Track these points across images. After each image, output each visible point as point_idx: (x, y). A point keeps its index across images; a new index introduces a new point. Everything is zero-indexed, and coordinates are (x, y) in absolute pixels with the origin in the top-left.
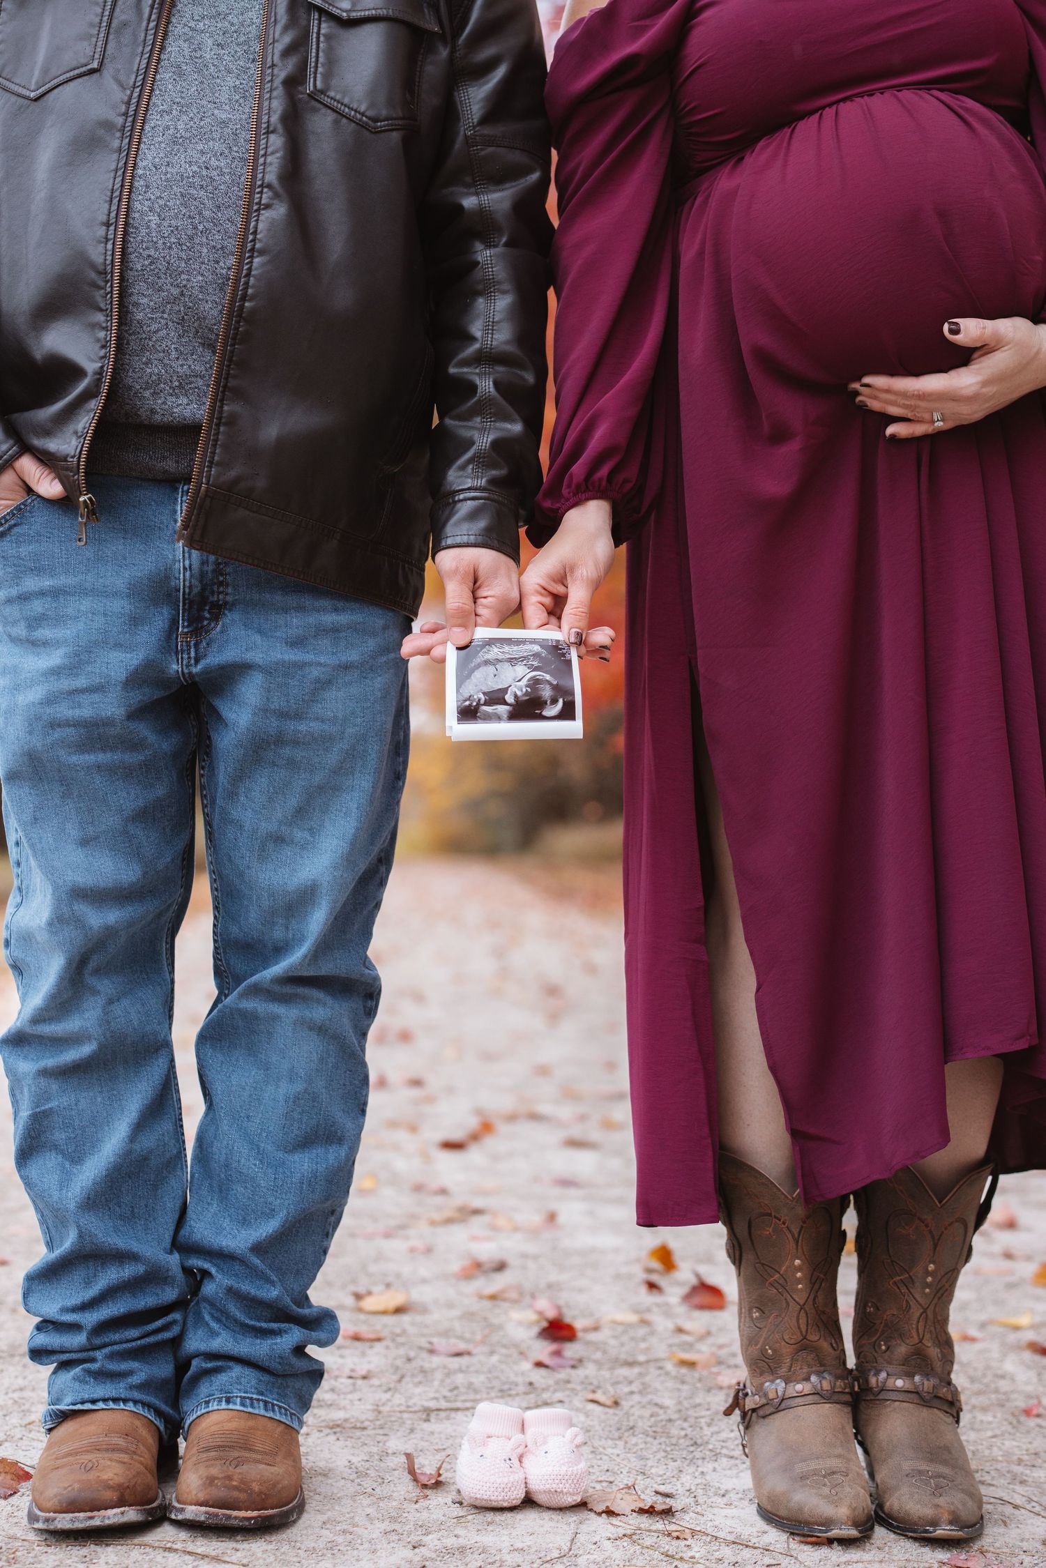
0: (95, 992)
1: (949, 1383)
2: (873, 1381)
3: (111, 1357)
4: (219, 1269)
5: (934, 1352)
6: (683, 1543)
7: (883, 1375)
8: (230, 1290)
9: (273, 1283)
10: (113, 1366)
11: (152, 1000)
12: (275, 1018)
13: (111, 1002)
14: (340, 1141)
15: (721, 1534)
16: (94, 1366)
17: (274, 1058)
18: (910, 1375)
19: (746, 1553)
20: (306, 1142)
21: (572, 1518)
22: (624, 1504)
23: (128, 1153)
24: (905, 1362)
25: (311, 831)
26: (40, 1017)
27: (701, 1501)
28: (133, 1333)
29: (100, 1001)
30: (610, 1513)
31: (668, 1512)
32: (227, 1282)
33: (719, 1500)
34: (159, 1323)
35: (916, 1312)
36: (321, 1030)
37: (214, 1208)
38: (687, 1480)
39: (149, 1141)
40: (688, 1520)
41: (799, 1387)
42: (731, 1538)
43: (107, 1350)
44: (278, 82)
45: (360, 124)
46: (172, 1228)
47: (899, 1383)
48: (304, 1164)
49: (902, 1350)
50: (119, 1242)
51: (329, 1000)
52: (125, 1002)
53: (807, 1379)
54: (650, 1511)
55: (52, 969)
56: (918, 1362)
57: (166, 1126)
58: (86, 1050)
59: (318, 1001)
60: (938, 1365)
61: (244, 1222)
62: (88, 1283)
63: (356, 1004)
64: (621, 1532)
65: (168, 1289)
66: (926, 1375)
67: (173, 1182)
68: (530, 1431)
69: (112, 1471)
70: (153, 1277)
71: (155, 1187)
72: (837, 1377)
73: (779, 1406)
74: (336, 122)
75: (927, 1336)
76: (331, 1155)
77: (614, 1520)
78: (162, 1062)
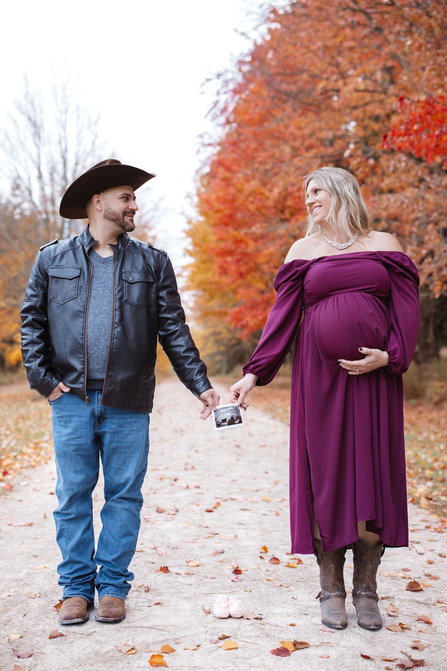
0: (74, 503)
1: (375, 593)
2: (357, 593)
3: (76, 585)
4: (106, 565)
5: (372, 586)
6: (263, 626)
7: (360, 591)
8: (108, 570)
9: (117, 568)
10: (76, 587)
11: (87, 504)
12: (117, 507)
13: (78, 505)
14: (133, 535)
15: (272, 624)
16: (72, 587)
17: (117, 517)
18: (366, 592)
19: (277, 628)
20: (125, 536)
21: (240, 620)
22: (251, 617)
23: (81, 538)
24: (365, 588)
25: (126, 467)
26: (62, 510)
27: (269, 616)
28: (81, 579)
29: (76, 505)
30: (248, 619)
31: (261, 619)
32: (107, 568)
33: (273, 616)
34: (87, 577)
35: (367, 577)
36: (127, 510)
37: (104, 551)
38: (266, 611)
39: (86, 536)
40: (264, 621)
41: (333, 594)
42: (274, 624)
43: (75, 583)
44: (117, 299)
45: (136, 307)
46: (91, 556)
47: (364, 593)
48: (124, 541)
49: (364, 585)
50: (78, 559)
51: (129, 504)
52: (81, 505)
53: (335, 592)
54: (257, 619)
55: (66, 499)
56: (368, 589)
57: (90, 532)
58: (73, 516)
59: (127, 503)
60: (373, 589)
61: (111, 554)
62: (71, 569)
63: (137, 504)
64: (250, 623)
65: (89, 570)
66: (370, 592)
67: (91, 545)
68: (230, 601)
69: (76, 611)
70: (86, 567)
71: (87, 546)
72: (342, 592)
73: (328, 598)
74: (131, 307)
75: (370, 582)
76: (130, 539)
77: (249, 620)
78: (89, 518)
